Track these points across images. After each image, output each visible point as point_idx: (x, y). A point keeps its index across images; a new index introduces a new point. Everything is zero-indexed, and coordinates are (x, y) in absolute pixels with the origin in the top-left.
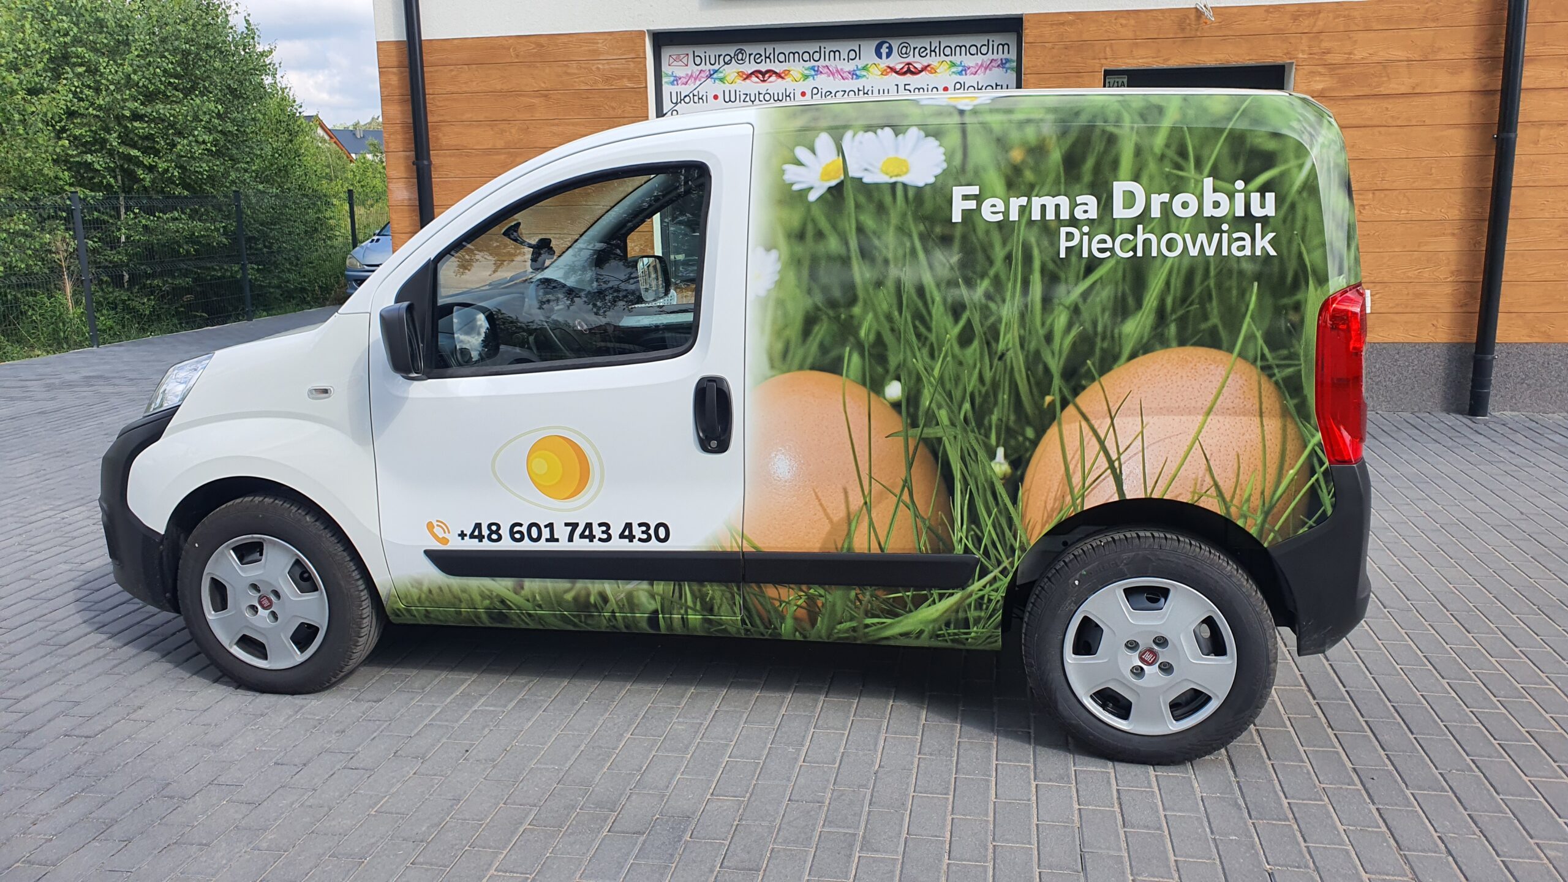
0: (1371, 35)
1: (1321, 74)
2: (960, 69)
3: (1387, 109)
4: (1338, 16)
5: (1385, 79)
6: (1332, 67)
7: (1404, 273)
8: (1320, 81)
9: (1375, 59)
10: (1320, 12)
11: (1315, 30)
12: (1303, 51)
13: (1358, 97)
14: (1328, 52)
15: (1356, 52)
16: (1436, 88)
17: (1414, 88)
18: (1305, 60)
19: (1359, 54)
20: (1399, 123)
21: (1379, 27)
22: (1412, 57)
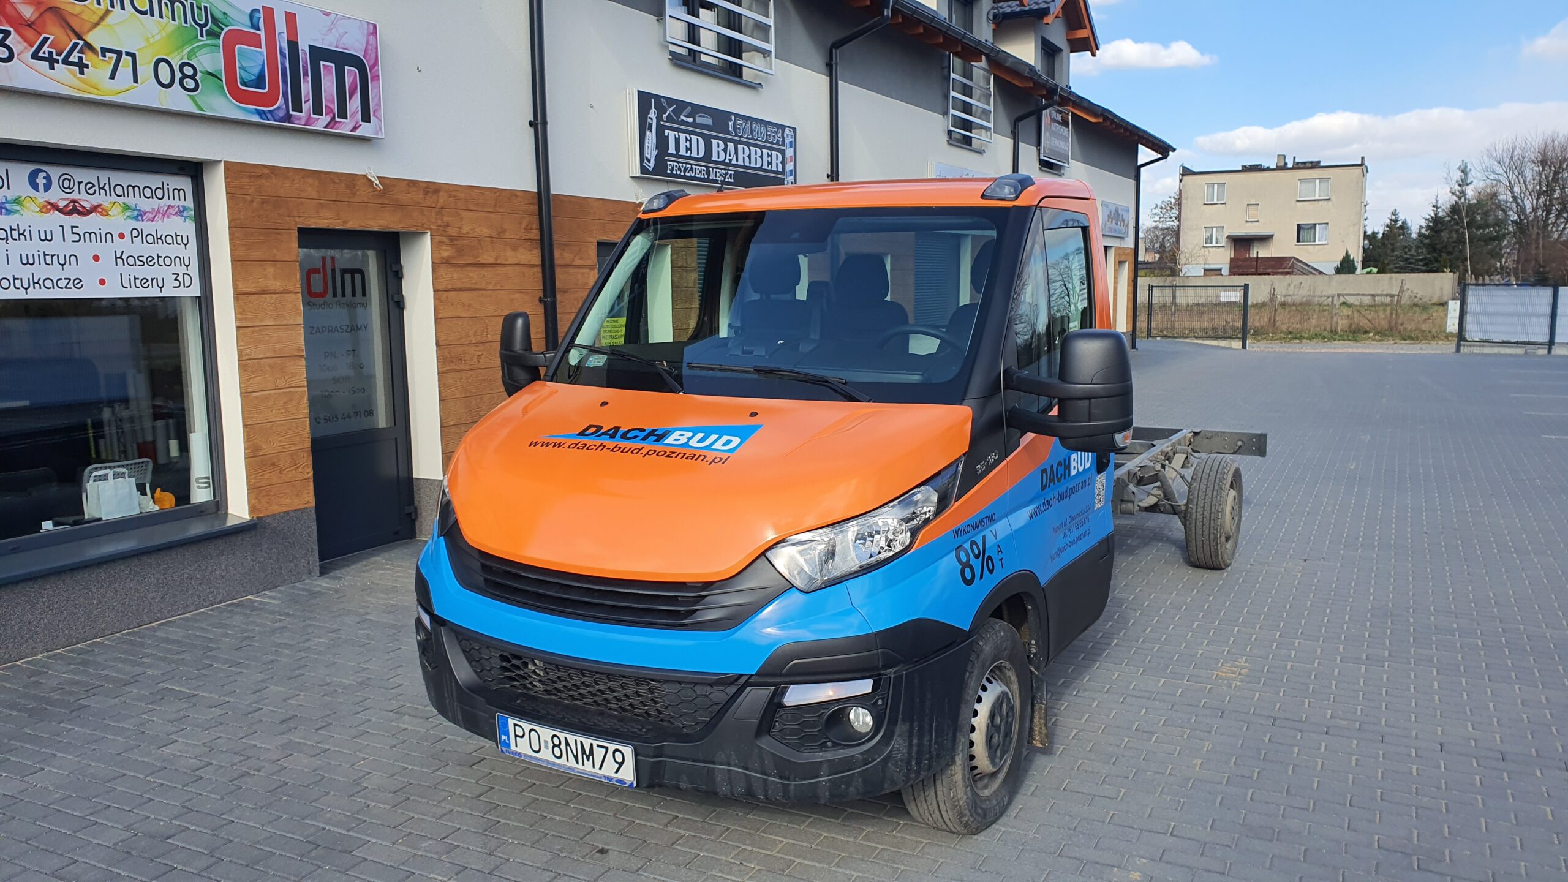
1: (447, 244)
2: (136, 213)
3: (483, 275)
4: (451, 196)
5: (481, 251)
6: (452, 239)
8: (446, 251)
9: (474, 234)
10: (439, 191)
11: (439, 205)
12: (433, 223)
13: (467, 265)
15: (463, 227)
18: (435, 231)
19: (466, 229)
21: (473, 208)
22: (493, 234)
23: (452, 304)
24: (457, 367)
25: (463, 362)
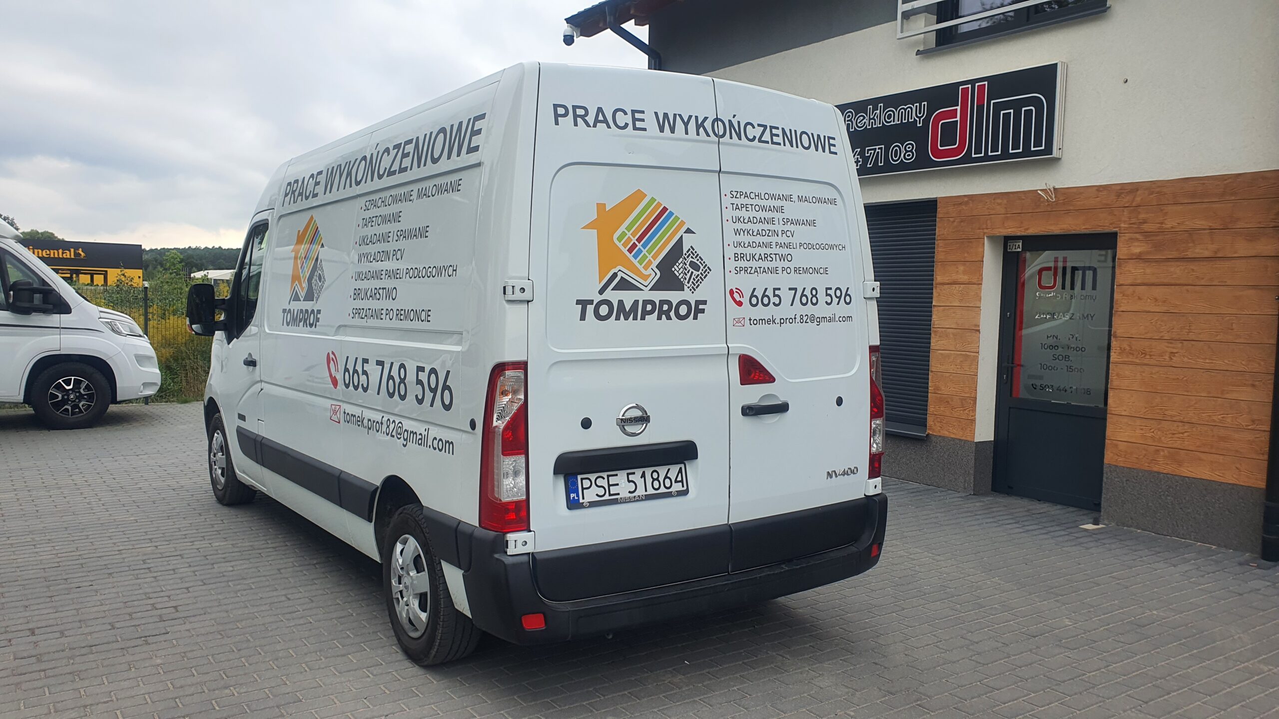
0: (1179, 208)
1: (1137, 240)
3: (1193, 270)
4: (1152, 193)
5: (1191, 244)
6: (1147, 234)
7: (1210, 416)
8: (1139, 246)
9: (1183, 227)
10: (1137, 190)
11: (1134, 204)
12: (1125, 222)
13: (1168, 260)
14: (1145, 222)
15: (1166, 222)
16: (1236, 253)
17: (1216, 253)
18: (1126, 229)
19: (1169, 224)
20: (1202, 282)
21: (1186, 201)
22: (1214, 226)
23: (1140, 298)
24: (1137, 361)
25: (1148, 357)
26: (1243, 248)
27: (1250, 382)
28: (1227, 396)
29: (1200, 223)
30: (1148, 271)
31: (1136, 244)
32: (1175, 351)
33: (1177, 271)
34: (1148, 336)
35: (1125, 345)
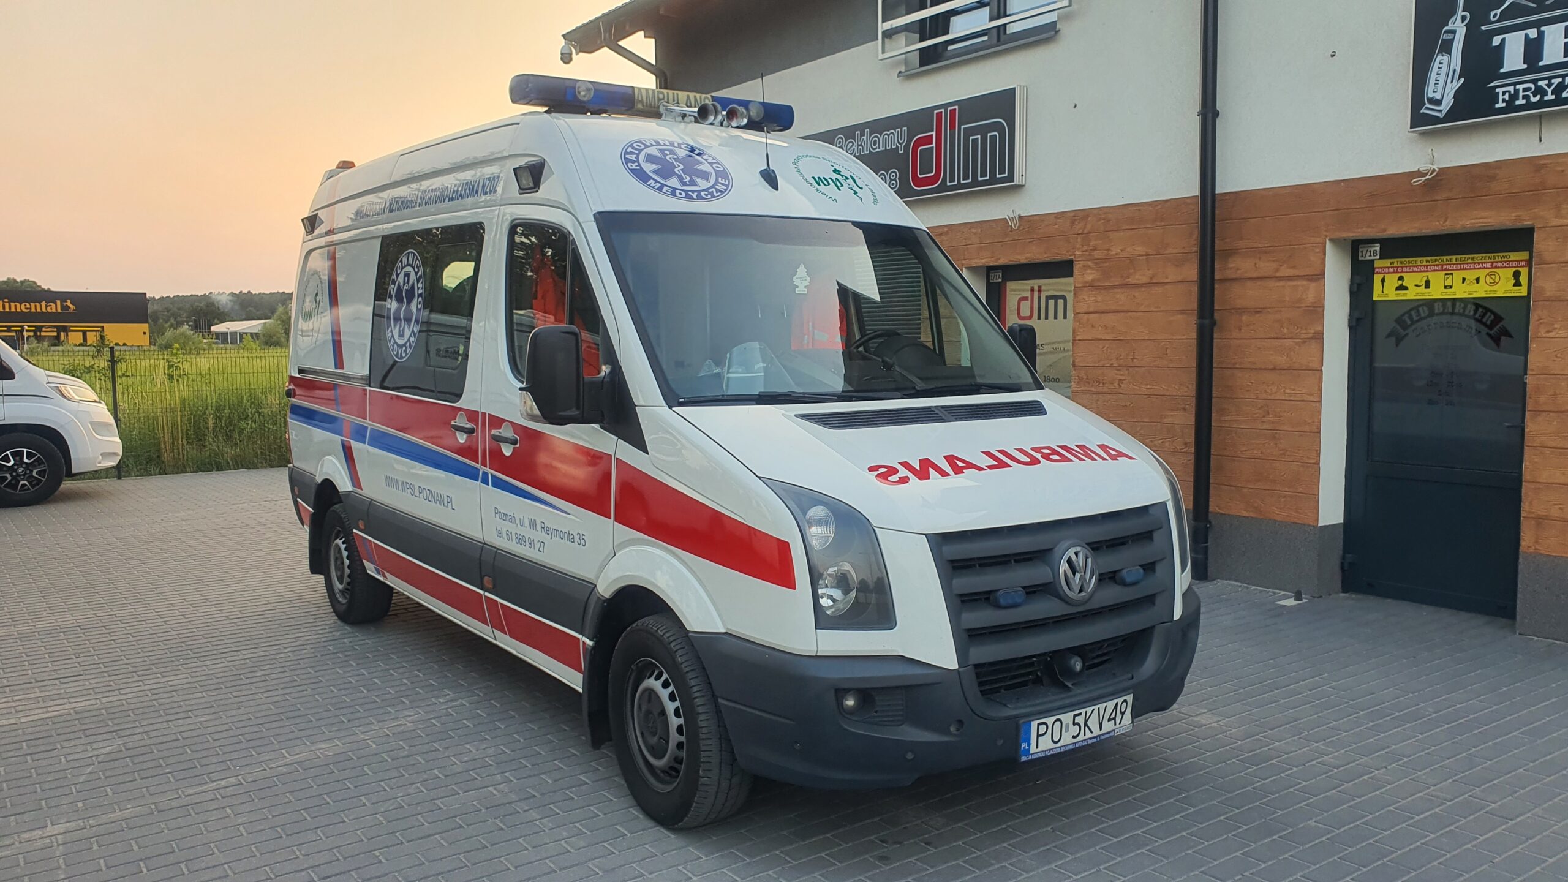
0: (1121, 234)
3: (1134, 296)
4: (1100, 219)
5: (1132, 271)
8: (1091, 274)
9: (1125, 254)
10: (1088, 216)
11: (1086, 231)
12: (1078, 249)
13: (1114, 287)
14: (1095, 249)
15: (1112, 249)
16: (1167, 278)
17: (1151, 278)
18: (1080, 256)
19: (1114, 251)
20: (1142, 308)
21: (1127, 227)
22: (1150, 251)
23: (1093, 326)
24: (1093, 389)
25: (1101, 385)
26: (1173, 274)
27: (1183, 406)
28: (1165, 420)
29: (1139, 249)
30: (1099, 298)
31: (1089, 271)
32: (1123, 378)
33: (1122, 297)
34: (1101, 364)
35: (1083, 375)
